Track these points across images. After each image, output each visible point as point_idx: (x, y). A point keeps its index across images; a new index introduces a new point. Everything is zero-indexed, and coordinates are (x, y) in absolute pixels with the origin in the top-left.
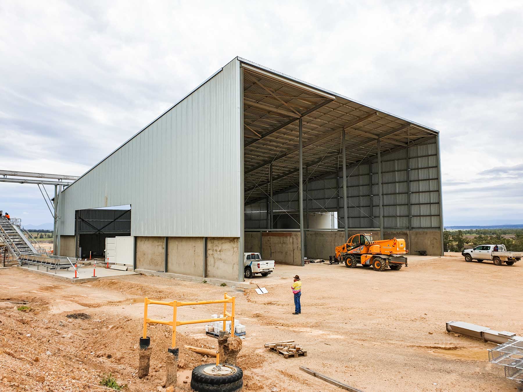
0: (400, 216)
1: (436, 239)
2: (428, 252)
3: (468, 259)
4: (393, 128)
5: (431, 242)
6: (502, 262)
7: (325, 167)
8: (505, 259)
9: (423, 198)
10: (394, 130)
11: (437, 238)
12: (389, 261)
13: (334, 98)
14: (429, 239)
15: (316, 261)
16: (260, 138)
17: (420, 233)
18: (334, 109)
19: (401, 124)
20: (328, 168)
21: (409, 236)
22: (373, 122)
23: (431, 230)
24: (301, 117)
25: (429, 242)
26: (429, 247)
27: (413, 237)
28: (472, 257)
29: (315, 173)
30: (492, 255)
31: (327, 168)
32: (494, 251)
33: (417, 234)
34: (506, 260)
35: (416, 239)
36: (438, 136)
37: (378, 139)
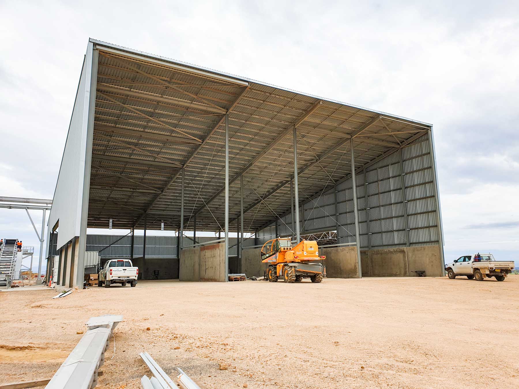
0: (397, 231)
1: (435, 256)
2: (427, 273)
3: (451, 274)
4: (363, 123)
5: (429, 259)
6: (483, 275)
7: (317, 180)
8: (485, 271)
9: (420, 206)
10: (364, 125)
11: (436, 254)
12: (295, 270)
13: (247, 84)
14: (428, 256)
15: (258, 279)
16: (201, 143)
17: (418, 249)
18: (264, 101)
19: (371, 117)
20: (322, 181)
21: (406, 253)
22: (329, 116)
23: (429, 245)
24: (227, 113)
25: (428, 259)
26: (428, 266)
27: (410, 255)
28: (455, 272)
29: (310, 188)
30: (472, 267)
31: (320, 180)
32: (474, 262)
33: (414, 251)
34: (487, 273)
35: (414, 256)
36: (431, 131)
37: (350, 138)
